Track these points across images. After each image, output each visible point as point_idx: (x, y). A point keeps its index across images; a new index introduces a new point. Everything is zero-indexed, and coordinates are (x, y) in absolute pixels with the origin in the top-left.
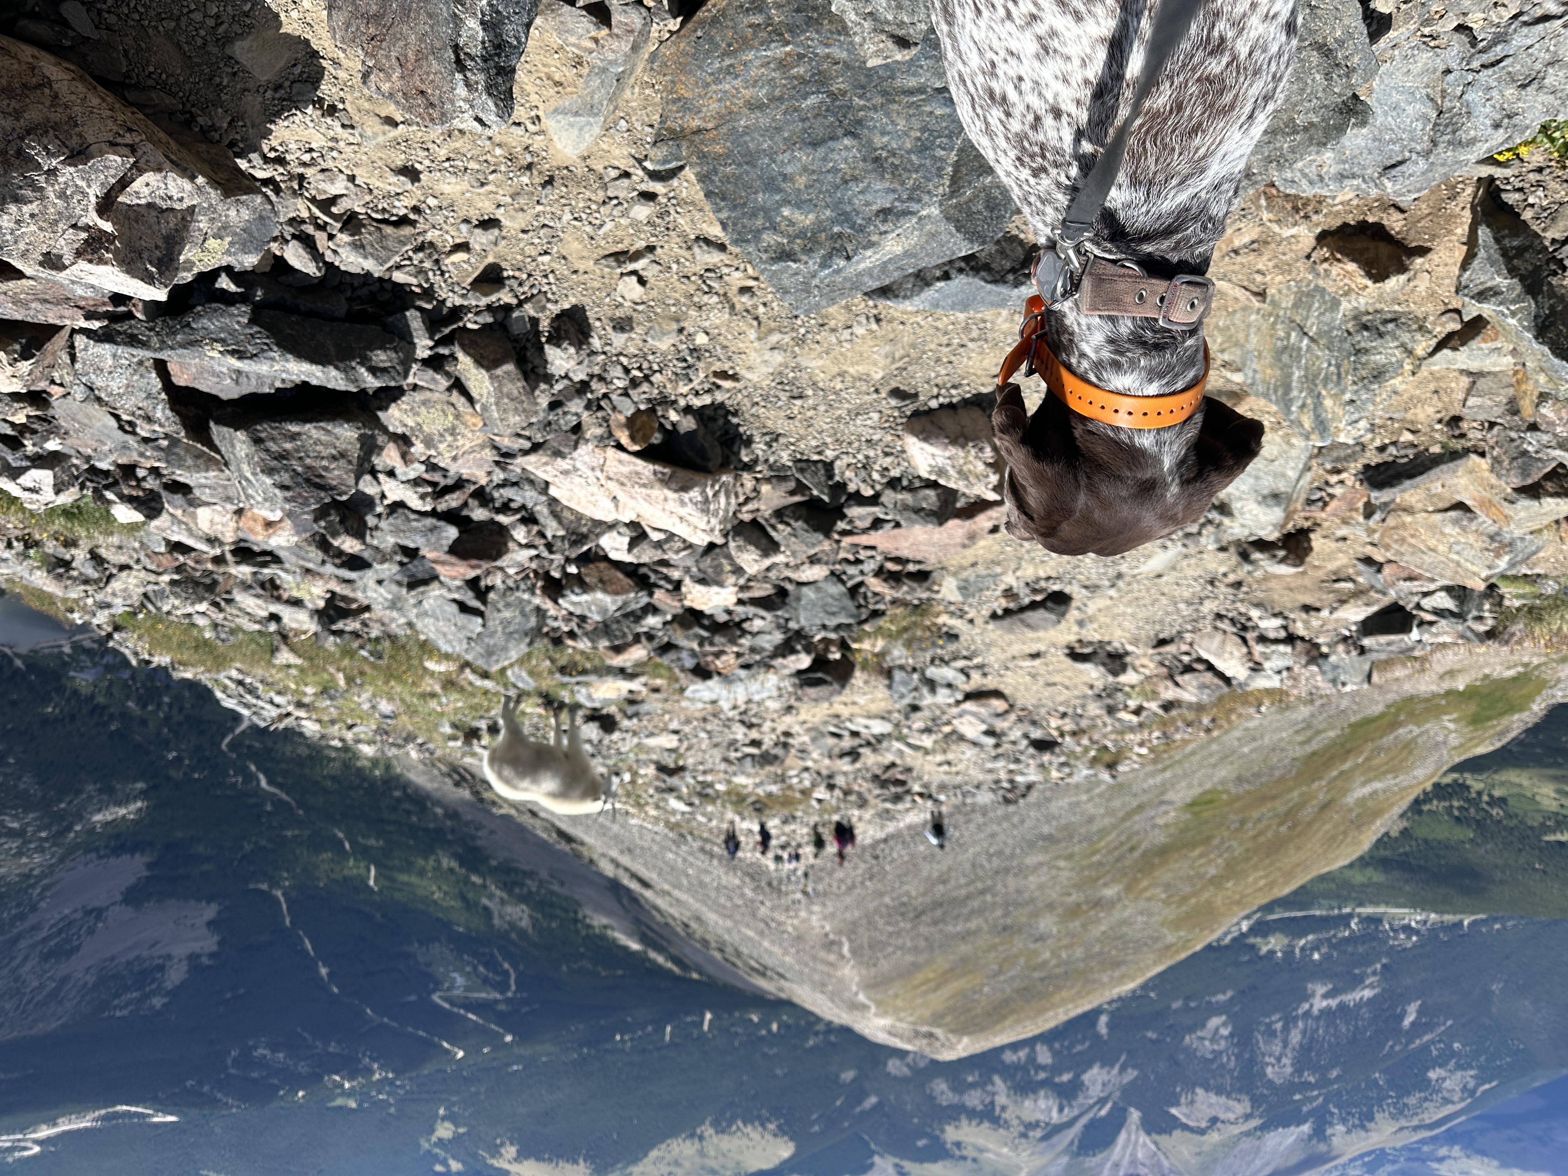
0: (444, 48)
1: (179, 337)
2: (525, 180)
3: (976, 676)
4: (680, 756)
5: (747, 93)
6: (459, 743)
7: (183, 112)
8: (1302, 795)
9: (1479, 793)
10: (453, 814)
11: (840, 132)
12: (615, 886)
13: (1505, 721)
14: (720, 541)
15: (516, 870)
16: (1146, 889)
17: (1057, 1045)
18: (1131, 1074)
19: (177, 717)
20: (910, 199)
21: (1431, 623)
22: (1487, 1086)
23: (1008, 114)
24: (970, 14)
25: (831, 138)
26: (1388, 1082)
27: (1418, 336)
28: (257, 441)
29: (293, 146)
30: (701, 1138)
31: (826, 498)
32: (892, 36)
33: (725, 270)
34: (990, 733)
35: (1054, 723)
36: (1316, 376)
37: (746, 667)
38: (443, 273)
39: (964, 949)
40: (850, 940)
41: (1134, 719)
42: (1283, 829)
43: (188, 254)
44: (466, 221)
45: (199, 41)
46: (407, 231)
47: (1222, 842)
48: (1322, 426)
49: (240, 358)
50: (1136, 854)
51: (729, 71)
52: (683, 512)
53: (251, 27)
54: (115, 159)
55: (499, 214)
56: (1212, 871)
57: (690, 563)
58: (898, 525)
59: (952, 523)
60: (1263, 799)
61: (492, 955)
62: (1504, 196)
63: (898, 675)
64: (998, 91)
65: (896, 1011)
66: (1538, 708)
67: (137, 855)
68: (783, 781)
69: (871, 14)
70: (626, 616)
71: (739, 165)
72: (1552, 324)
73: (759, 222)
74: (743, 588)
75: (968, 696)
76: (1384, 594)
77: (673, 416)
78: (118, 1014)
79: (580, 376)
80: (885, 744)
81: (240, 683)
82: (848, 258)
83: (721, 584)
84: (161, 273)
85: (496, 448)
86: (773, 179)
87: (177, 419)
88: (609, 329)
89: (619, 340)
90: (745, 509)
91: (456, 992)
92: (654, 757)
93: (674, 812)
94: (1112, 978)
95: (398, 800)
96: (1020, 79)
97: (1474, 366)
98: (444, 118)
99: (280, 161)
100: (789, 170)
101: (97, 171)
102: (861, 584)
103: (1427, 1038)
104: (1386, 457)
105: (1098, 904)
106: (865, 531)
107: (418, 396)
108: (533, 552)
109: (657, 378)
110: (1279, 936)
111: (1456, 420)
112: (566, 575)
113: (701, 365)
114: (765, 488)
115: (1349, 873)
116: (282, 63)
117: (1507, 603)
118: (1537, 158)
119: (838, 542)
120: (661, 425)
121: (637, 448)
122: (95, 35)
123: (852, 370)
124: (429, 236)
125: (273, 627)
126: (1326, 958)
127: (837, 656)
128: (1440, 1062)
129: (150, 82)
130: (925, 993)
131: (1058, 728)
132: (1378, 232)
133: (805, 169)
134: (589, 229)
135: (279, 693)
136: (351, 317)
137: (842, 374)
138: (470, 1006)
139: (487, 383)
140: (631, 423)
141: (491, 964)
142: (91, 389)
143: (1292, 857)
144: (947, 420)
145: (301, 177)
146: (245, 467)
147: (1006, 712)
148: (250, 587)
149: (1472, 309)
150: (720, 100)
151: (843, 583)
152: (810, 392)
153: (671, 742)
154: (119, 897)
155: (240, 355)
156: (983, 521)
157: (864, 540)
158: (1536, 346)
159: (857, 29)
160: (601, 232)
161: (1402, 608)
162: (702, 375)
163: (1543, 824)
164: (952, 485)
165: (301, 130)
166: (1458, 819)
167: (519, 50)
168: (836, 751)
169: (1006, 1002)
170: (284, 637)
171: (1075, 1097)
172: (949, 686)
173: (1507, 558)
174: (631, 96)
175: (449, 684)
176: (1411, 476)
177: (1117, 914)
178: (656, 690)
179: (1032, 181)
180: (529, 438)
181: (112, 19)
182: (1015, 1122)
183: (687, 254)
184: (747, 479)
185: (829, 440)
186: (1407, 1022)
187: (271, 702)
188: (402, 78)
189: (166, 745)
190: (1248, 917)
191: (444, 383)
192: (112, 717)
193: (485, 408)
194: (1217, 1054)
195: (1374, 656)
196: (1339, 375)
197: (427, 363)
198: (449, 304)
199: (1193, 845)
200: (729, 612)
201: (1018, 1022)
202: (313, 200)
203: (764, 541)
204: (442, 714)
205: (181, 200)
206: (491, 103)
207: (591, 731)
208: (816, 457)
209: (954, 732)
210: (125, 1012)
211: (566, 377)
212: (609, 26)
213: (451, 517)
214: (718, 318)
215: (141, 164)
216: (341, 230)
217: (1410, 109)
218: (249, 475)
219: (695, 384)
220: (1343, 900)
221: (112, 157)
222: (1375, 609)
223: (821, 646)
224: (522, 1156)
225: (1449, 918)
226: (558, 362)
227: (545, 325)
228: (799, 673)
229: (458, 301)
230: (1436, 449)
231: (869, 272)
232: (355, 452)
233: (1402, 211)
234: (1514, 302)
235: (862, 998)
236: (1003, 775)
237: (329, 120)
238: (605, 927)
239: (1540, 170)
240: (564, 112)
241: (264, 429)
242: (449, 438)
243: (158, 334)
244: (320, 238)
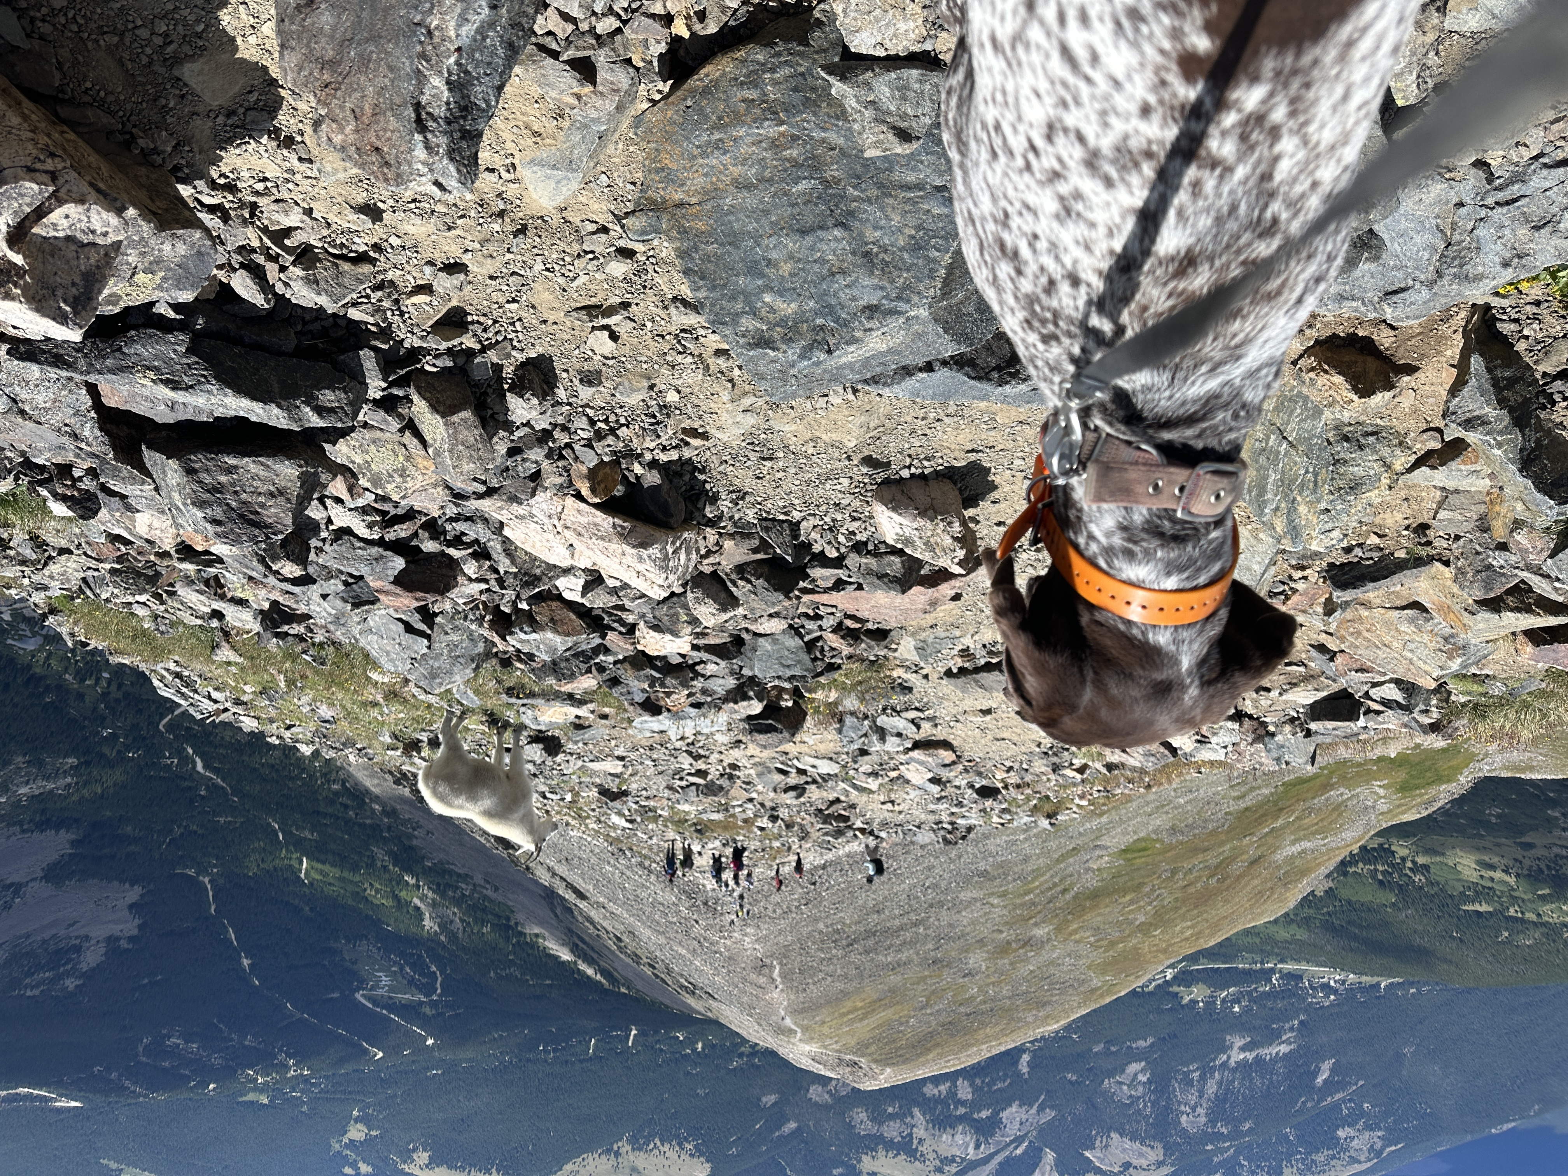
0: (404, 104)
1: (108, 362)
2: (496, 227)
3: (926, 726)
4: (625, 781)
5: (735, 171)
6: (399, 753)
7: (122, 132)
8: (1233, 849)
9: (1403, 859)
10: (391, 813)
11: (830, 222)
12: (550, 894)
13: (1432, 791)
14: (678, 590)
15: (451, 873)
16: (1076, 931)
17: (978, 1081)
18: (1049, 1114)
19: (115, 694)
20: (899, 298)
21: (1379, 713)
22: (1393, 1148)
23: (1019, 272)
24: (985, 155)
25: (821, 228)
26: (1297, 1137)
27: (1398, 452)
28: (190, 472)
29: (245, 174)
30: (617, 1154)
31: (789, 558)
32: (894, 128)
33: (702, 332)
34: (936, 781)
35: (1000, 775)
36: (1292, 481)
37: (697, 705)
38: (402, 314)
39: (894, 979)
40: (781, 964)
41: (1079, 777)
42: (1213, 881)
43: (112, 287)
44: (430, 263)
45: (145, 60)
46: (366, 269)
47: (1153, 890)
48: (1294, 532)
49: (173, 389)
50: (1068, 896)
51: (718, 145)
52: (641, 567)
53: (203, 49)
54: (31, 187)
55: (466, 259)
56: (1141, 918)
57: (646, 609)
58: (860, 587)
59: (916, 589)
60: (1196, 850)
61: (420, 956)
62: (1498, 325)
63: (849, 720)
64: (1009, 244)
65: (822, 1037)
66: (1465, 780)
67: (62, 832)
68: (727, 810)
69: (873, 102)
70: (576, 655)
71: (722, 245)
72: (1537, 457)
73: (739, 306)
74: (697, 635)
75: (917, 745)
76: (1334, 681)
77: (638, 469)
78: (29, 993)
79: (542, 424)
80: (830, 784)
81: (178, 675)
82: (829, 352)
83: (675, 634)
84: (76, 313)
85: (448, 487)
86: (757, 263)
87: (106, 439)
88: (576, 382)
89: (585, 393)
90: (706, 562)
91: (380, 992)
92: (598, 781)
93: (614, 827)
94: (1036, 1018)
95: (336, 793)
96: (1036, 237)
97: (1451, 485)
98: (400, 179)
99: (231, 188)
100: (774, 255)
101: (10, 198)
102: (820, 638)
103: (1338, 1096)
104: (1351, 558)
105: (1027, 943)
106: (826, 591)
107: (368, 435)
108: (484, 586)
109: (623, 432)
110: (1200, 985)
111: (1423, 528)
112: (517, 610)
113: (671, 422)
114: (728, 544)
115: (1272, 929)
116: (237, 89)
117: (1453, 698)
118: (1535, 291)
119: (798, 598)
120: (625, 477)
121: (597, 500)
122: (25, 45)
123: (824, 437)
124: (390, 275)
125: (215, 623)
126: (1246, 1011)
127: (790, 704)
128: (1349, 1122)
129: (86, 99)
130: (852, 1021)
131: (1002, 780)
132: (1367, 346)
133: (791, 257)
134: (561, 280)
135: (217, 689)
136: (300, 352)
137: (814, 440)
138: (392, 1007)
139: (442, 429)
140: (592, 475)
141: (418, 965)
142: (15, 401)
143: (1219, 910)
144: (916, 490)
145: (254, 206)
146: (176, 496)
147: (954, 763)
148: (193, 582)
149: (1453, 432)
150: (706, 175)
151: (801, 637)
152: (781, 455)
153: (616, 767)
154: (39, 874)
155: (174, 385)
156: (946, 589)
157: (824, 598)
158: (1520, 479)
159: (857, 116)
160: (574, 285)
161: (1351, 696)
162: (670, 432)
163: (1462, 894)
164: (918, 555)
165: (254, 159)
166: (1381, 882)
167: (488, 114)
168: (782, 786)
169: (931, 1035)
170: (226, 634)
171: (992, 1135)
172: (899, 735)
173: (1459, 661)
174: (615, 151)
175: (392, 695)
176: (1375, 580)
177: (1047, 955)
178: (605, 717)
179: (1041, 346)
180: (484, 483)
181: (46, 28)
182: (931, 1156)
183: (663, 314)
184: (711, 534)
185: (796, 502)
186: (1320, 1080)
187: (209, 697)
188: (357, 131)
189: (102, 721)
190: (1172, 966)
191: (395, 425)
192: (48, 689)
193: (437, 453)
194: (1135, 1100)
195: (1319, 739)
196: (1316, 483)
197: (378, 404)
198: (407, 345)
199: (1125, 891)
200: (683, 656)
201: (941, 1056)
202: (265, 230)
203: (723, 595)
204: (383, 723)
205: (105, 234)
206: (452, 169)
207: (535, 752)
208: (782, 517)
209: (900, 777)
210: (36, 992)
211: (528, 424)
212: (594, 83)
213: (399, 547)
214: (691, 378)
215: (62, 194)
216: (294, 263)
217: (1417, 238)
218: (180, 504)
219: (663, 440)
220: (1266, 955)
221: (28, 184)
222: (1325, 694)
223: (774, 693)
224: (433, 1163)
225: (1366, 979)
226: (519, 411)
227: (508, 371)
228: (750, 718)
229: (417, 343)
230: (1401, 554)
231: (851, 366)
232: (295, 489)
233: (1393, 328)
234: (1501, 433)
235: (788, 1022)
236: (945, 817)
237: (285, 152)
238: (537, 935)
239: (1538, 303)
240: (541, 164)
241: (199, 460)
242: (398, 479)
243: (86, 356)
244: (271, 269)
